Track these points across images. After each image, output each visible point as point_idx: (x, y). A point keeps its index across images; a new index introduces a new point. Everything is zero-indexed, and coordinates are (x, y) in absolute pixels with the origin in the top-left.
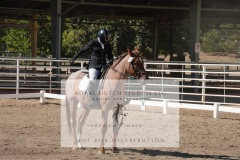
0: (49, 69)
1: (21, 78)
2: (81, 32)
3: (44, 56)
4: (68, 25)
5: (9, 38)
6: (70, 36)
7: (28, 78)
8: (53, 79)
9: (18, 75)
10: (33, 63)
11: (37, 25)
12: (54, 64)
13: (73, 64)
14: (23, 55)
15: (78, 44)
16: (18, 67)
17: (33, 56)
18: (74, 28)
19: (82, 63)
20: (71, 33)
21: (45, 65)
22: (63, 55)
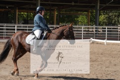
0: (94, 30)
1: (84, 33)
2: (106, 16)
3: (92, 25)
4: (102, 13)
5: (80, 19)
6: (102, 18)
7: (86, 34)
8: (96, 34)
9: (83, 32)
10: (88, 28)
11: (90, 14)
12: (96, 28)
13: (103, 28)
14: (85, 25)
15: (105, 21)
16: (83, 30)
17: (88, 25)
18: (104, 14)
19: (107, 28)
20: (103, 16)
21: (93, 29)
22: (99, 25)
